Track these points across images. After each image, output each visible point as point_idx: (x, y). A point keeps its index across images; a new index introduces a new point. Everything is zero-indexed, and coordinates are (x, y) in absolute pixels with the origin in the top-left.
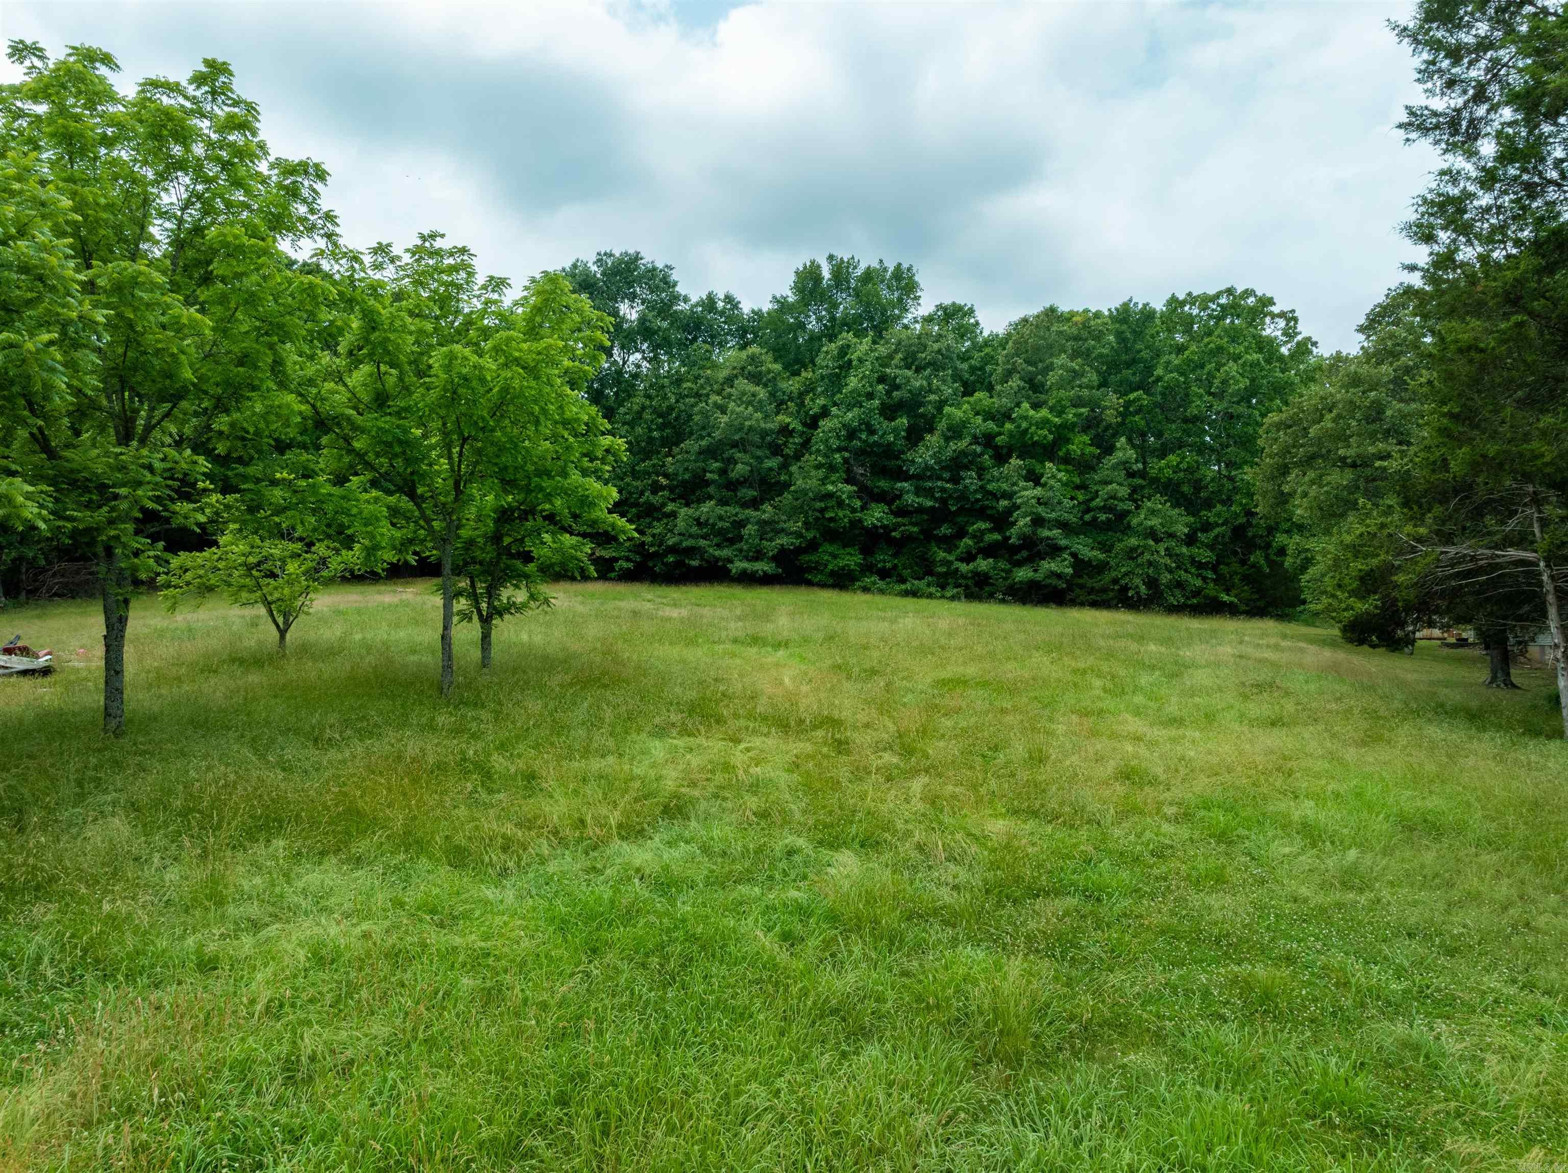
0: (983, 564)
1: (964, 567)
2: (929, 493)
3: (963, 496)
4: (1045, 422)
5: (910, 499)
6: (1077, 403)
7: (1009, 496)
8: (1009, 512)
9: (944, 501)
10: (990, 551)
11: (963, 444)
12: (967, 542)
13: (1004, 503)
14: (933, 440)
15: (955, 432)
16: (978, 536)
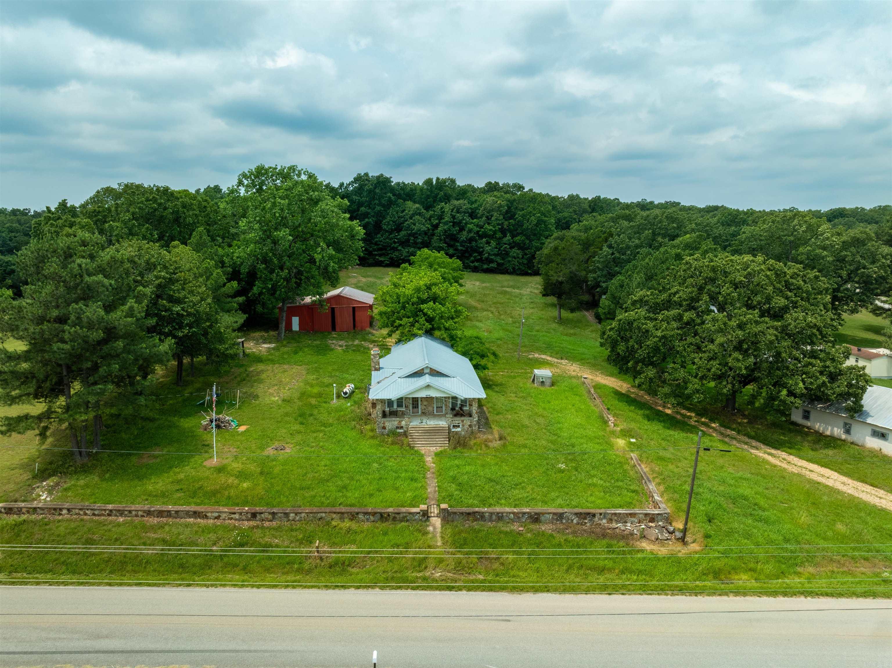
0: (476, 264)
1: (472, 264)
2: (463, 246)
3: (472, 247)
4: (491, 230)
5: (460, 248)
6: (498, 224)
7: (482, 248)
8: (483, 252)
9: (467, 248)
10: (477, 261)
11: (472, 235)
12: (472, 258)
13: (481, 250)
14: (465, 233)
15: (470, 231)
16: (475, 257)
